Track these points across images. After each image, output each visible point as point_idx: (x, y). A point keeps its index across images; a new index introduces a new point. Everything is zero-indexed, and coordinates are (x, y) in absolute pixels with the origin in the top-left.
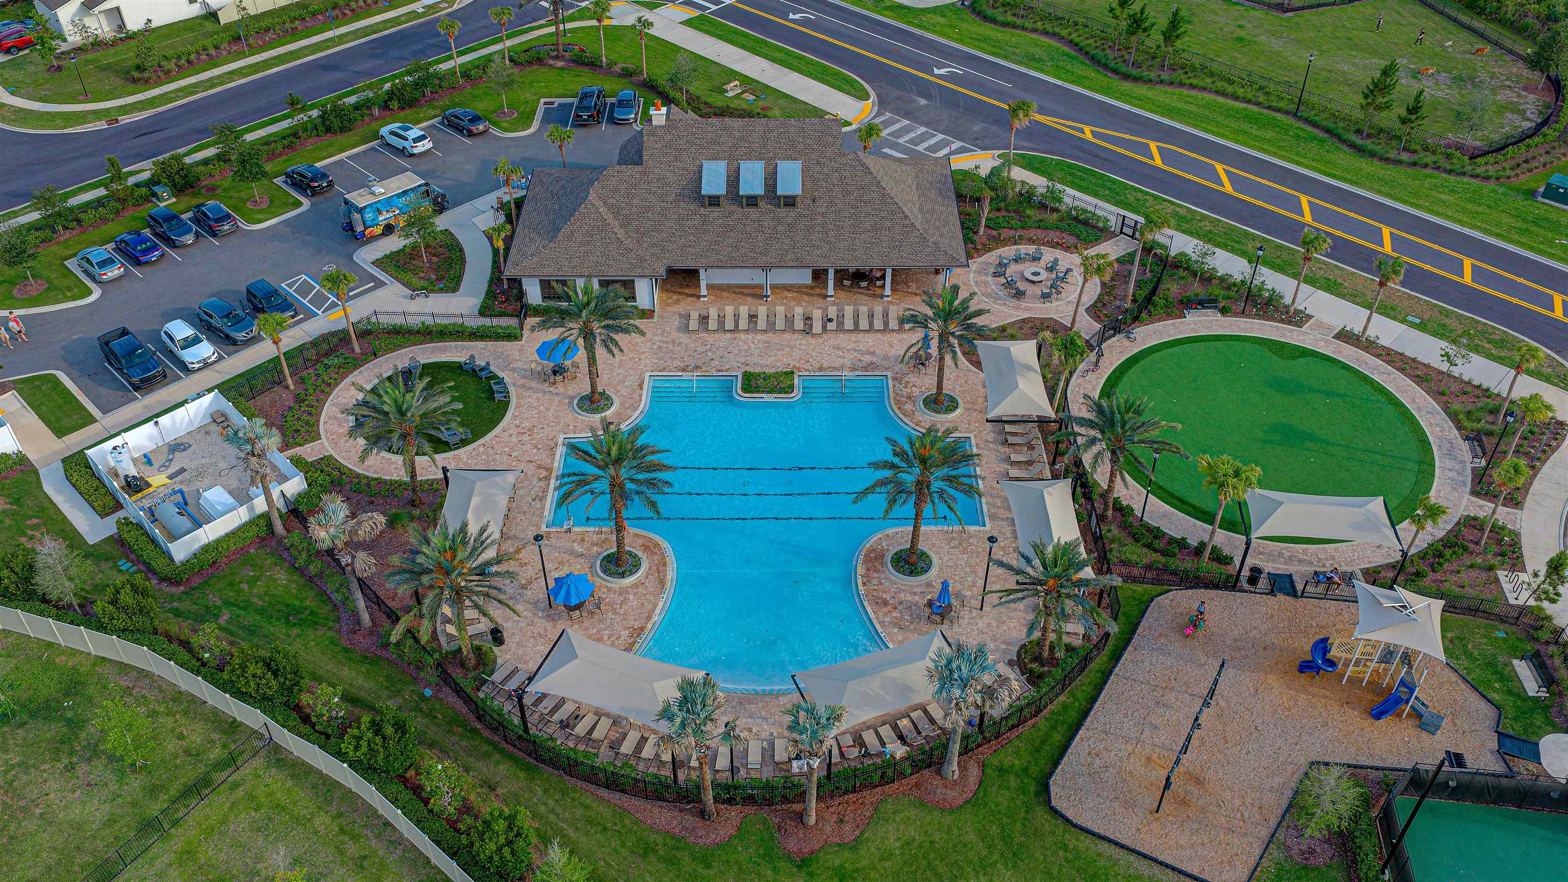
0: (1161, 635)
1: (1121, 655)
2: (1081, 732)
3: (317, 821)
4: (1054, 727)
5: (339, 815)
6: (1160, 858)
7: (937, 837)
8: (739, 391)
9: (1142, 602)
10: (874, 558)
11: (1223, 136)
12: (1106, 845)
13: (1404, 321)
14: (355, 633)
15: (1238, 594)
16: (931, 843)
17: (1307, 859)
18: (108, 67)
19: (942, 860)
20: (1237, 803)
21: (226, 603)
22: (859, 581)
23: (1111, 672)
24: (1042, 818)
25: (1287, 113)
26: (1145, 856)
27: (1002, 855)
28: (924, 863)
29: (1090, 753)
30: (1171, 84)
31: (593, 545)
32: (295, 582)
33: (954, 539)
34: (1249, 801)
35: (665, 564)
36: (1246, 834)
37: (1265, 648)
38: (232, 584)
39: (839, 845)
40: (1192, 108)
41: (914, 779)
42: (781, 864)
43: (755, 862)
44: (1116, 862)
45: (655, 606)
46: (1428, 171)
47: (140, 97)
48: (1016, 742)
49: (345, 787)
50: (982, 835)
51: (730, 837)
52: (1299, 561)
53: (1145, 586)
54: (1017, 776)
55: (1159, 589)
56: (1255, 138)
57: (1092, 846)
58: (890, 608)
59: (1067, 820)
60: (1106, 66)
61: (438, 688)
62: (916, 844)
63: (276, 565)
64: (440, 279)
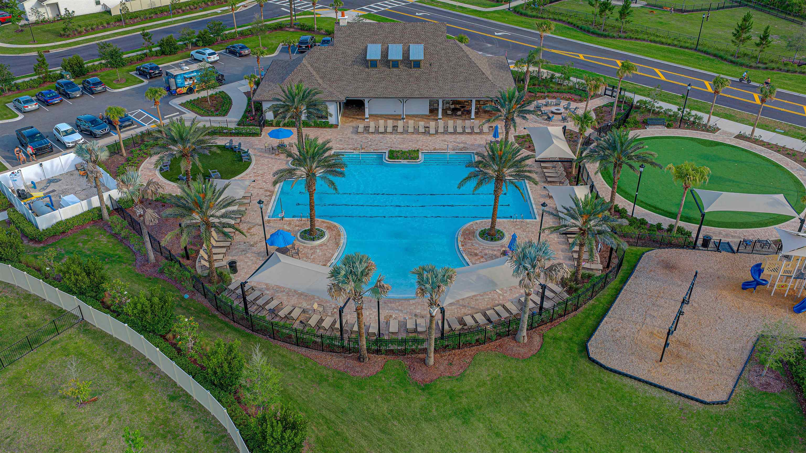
0: (651, 271)
1: (627, 280)
2: (605, 319)
3: (105, 362)
4: (587, 317)
5: (121, 359)
6: (666, 387)
7: (514, 374)
8: (387, 159)
9: (637, 255)
10: (469, 234)
11: (656, 58)
12: (629, 380)
13: (774, 131)
14: (144, 265)
15: (697, 251)
16: (511, 378)
17: (765, 388)
18: (48, 31)
19: (518, 387)
20: (713, 357)
21: (67, 252)
22: (460, 245)
23: (621, 289)
24: (584, 364)
25: (691, 49)
26: (655, 386)
27: (559, 385)
28: (506, 389)
29: (612, 330)
30: (625, 38)
31: (296, 226)
32: (112, 242)
33: (517, 225)
34: (721, 356)
35: (340, 235)
36: (722, 373)
37: (718, 278)
38: (73, 243)
39: (449, 377)
40: (638, 48)
41: (498, 342)
42: (411, 388)
43: (393, 387)
44: (636, 390)
45: (333, 255)
46: (774, 72)
47: (63, 42)
48: (564, 325)
49: (126, 344)
50: (545, 374)
51: (377, 372)
52: (732, 236)
53: (638, 248)
54: (566, 342)
55: (647, 249)
56: (674, 59)
57: (619, 380)
58: (479, 257)
59: (601, 365)
60: (588, 32)
61: (192, 294)
62: (501, 378)
63: (101, 234)
64: (217, 110)
